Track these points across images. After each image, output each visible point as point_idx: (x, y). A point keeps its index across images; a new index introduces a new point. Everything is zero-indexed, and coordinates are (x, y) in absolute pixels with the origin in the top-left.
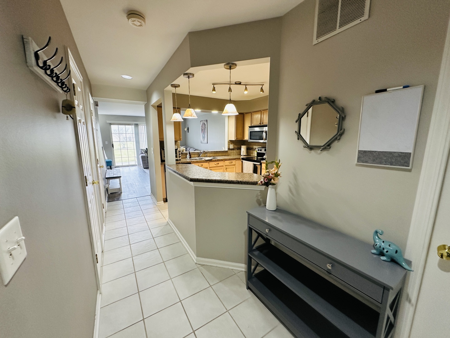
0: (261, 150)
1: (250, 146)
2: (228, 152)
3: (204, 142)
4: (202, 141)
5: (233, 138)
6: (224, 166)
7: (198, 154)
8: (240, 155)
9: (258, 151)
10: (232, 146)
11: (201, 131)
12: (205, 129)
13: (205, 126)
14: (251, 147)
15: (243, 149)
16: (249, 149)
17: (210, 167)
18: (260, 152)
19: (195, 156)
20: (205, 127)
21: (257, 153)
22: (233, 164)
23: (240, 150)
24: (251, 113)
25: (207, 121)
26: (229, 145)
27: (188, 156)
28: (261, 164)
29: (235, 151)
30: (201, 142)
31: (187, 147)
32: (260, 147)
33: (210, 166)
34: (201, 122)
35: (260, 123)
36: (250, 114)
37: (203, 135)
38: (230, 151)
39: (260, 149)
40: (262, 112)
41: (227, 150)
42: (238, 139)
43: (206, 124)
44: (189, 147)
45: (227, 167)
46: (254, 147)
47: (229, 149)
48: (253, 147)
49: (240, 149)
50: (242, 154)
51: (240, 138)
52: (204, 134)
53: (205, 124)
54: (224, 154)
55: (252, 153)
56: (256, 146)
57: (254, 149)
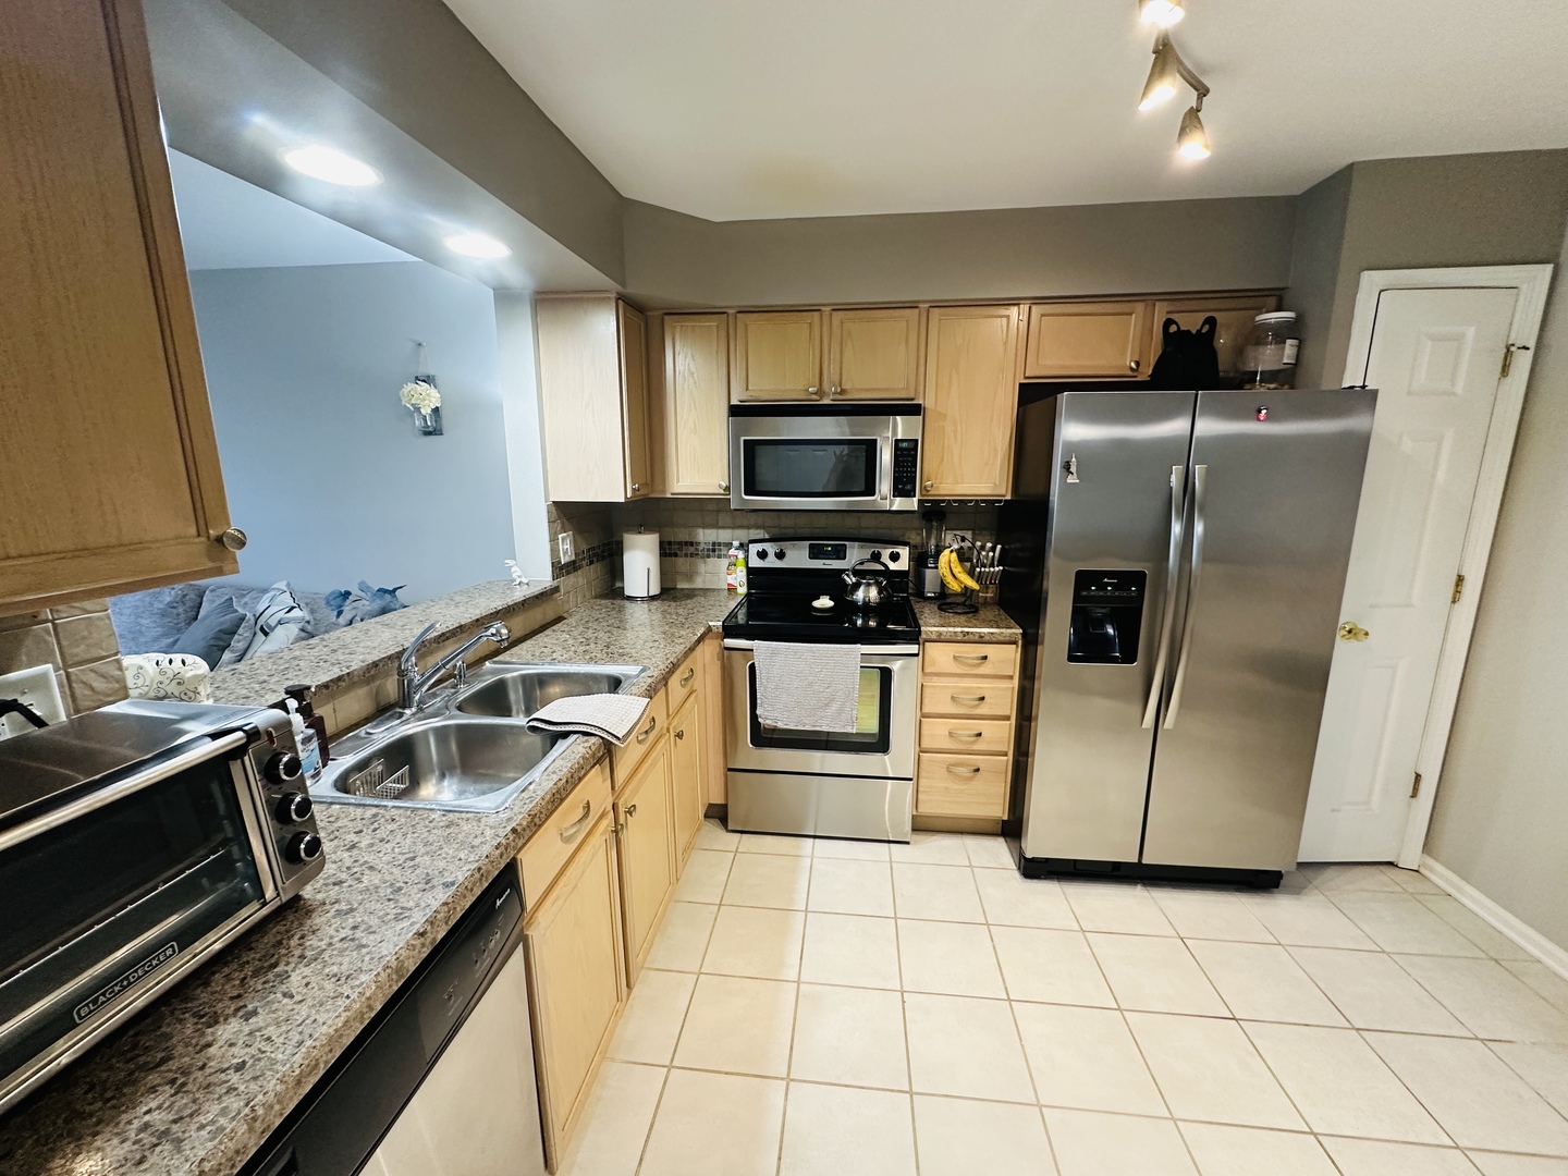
0: (780, 555)
2: (558, 592)
8: (618, 591)
9: (755, 562)
10: (568, 546)
16: (673, 553)
18: (772, 562)
21: (751, 571)
23: (599, 565)
24: (726, 317)
26: (553, 540)
29: (580, 577)
32: (760, 534)
36: (715, 324)
38: (565, 583)
39: (770, 548)
41: (547, 578)
45: (677, 723)
47: (559, 569)
49: (601, 556)
50: (631, 590)
55: (690, 576)
56: (721, 531)
57: (701, 548)
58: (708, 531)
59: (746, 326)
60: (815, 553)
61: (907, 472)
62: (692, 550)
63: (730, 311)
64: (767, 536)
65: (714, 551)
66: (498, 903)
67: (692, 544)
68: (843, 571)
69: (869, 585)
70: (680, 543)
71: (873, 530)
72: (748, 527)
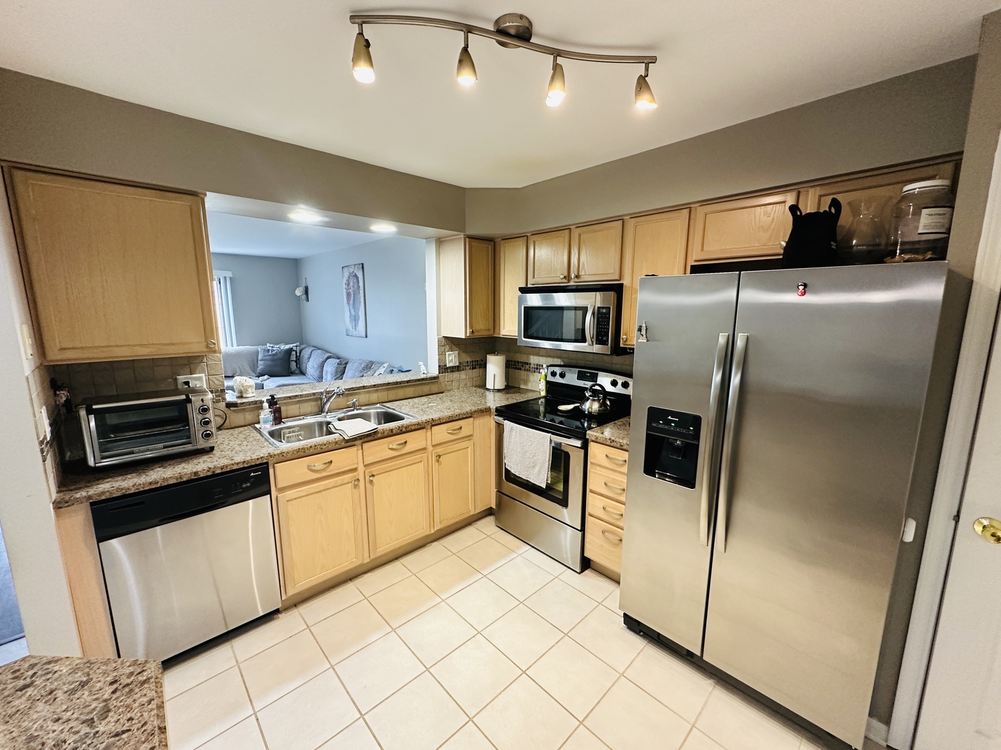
0: (562, 375)
1: (518, 355)
2: (441, 379)
3: (354, 333)
4: (350, 327)
5: (459, 331)
6: (430, 448)
7: (316, 400)
8: (483, 385)
9: (550, 378)
10: (452, 359)
11: (345, 297)
12: (356, 293)
13: (358, 282)
14: (522, 358)
15: (495, 368)
16: (514, 367)
17: (365, 466)
18: (558, 379)
19: (302, 411)
20: (359, 287)
21: (548, 383)
22: (464, 433)
23: (481, 370)
24: (526, 238)
25: (363, 268)
26: (442, 354)
27: (266, 413)
28: (585, 447)
29: (463, 375)
30: (347, 331)
31: (303, 346)
32: (558, 362)
33: (368, 460)
34: (346, 269)
35: (566, 274)
36: (521, 242)
37: (352, 311)
38: (449, 376)
39: (558, 370)
40: (576, 233)
41: (434, 371)
42: (477, 335)
43: (360, 275)
44: (309, 346)
45: (440, 450)
46: (534, 360)
47: (443, 369)
48: (529, 359)
49: (483, 365)
50: (489, 385)
51: (482, 328)
52: (354, 308)
53: (356, 276)
54: (426, 389)
55: (526, 382)
56: (541, 358)
57: (532, 366)
58: (535, 357)
59: (534, 242)
60: (580, 378)
61: (604, 328)
62: (527, 367)
63: (529, 235)
64: (562, 364)
65: (537, 369)
66: (252, 474)
67: (527, 364)
68: (586, 389)
69: (594, 400)
70: (522, 363)
71: (620, 366)
72: (554, 357)
